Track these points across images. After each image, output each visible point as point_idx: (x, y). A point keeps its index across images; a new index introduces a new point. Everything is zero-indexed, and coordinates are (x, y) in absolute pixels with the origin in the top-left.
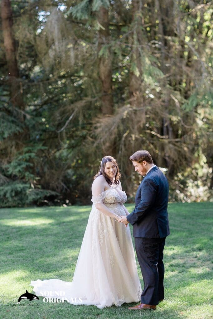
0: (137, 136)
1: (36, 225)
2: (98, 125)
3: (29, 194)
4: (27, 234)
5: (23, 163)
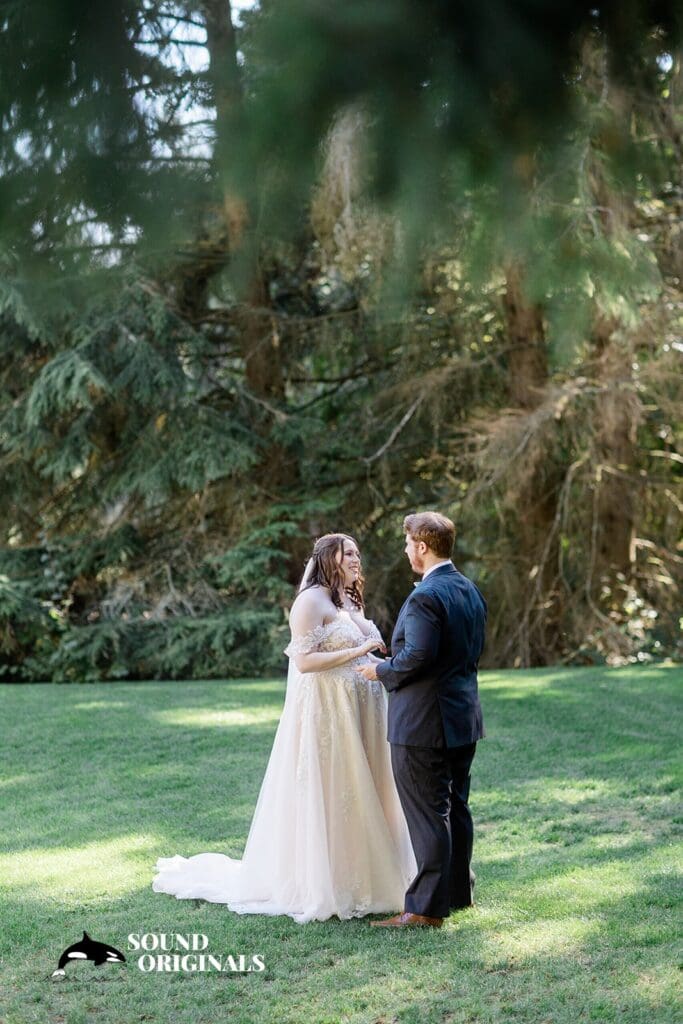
0: (609, 469)
1: (253, 725)
2: (480, 438)
3: (276, 639)
4: (217, 746)
5: (263, 550)
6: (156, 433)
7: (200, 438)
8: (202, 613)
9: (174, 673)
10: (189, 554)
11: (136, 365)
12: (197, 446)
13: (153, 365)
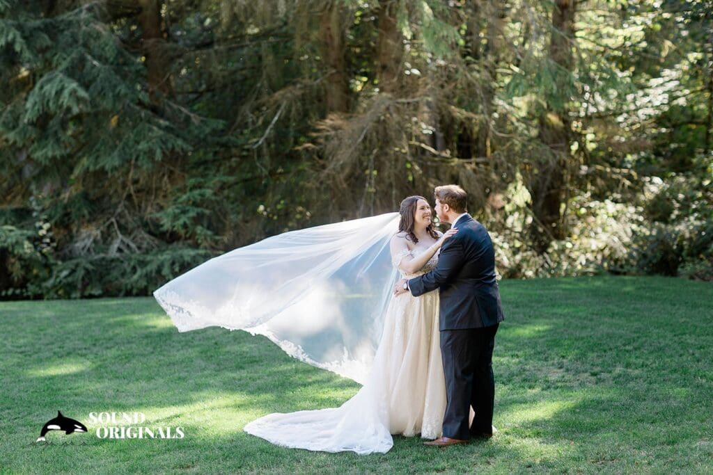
5: (190, 208)
6: (111, 128)
7: (146, 132)
8: (144, 251)
9: (135, 291)
10: (126, 212)
11: (101, 82)
12: (144, 138)
13: (114, 82)
